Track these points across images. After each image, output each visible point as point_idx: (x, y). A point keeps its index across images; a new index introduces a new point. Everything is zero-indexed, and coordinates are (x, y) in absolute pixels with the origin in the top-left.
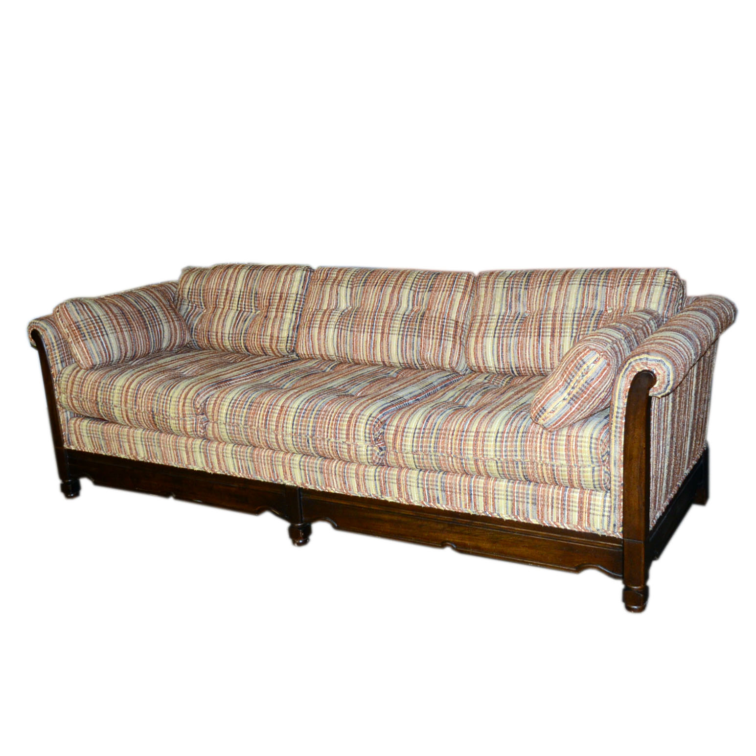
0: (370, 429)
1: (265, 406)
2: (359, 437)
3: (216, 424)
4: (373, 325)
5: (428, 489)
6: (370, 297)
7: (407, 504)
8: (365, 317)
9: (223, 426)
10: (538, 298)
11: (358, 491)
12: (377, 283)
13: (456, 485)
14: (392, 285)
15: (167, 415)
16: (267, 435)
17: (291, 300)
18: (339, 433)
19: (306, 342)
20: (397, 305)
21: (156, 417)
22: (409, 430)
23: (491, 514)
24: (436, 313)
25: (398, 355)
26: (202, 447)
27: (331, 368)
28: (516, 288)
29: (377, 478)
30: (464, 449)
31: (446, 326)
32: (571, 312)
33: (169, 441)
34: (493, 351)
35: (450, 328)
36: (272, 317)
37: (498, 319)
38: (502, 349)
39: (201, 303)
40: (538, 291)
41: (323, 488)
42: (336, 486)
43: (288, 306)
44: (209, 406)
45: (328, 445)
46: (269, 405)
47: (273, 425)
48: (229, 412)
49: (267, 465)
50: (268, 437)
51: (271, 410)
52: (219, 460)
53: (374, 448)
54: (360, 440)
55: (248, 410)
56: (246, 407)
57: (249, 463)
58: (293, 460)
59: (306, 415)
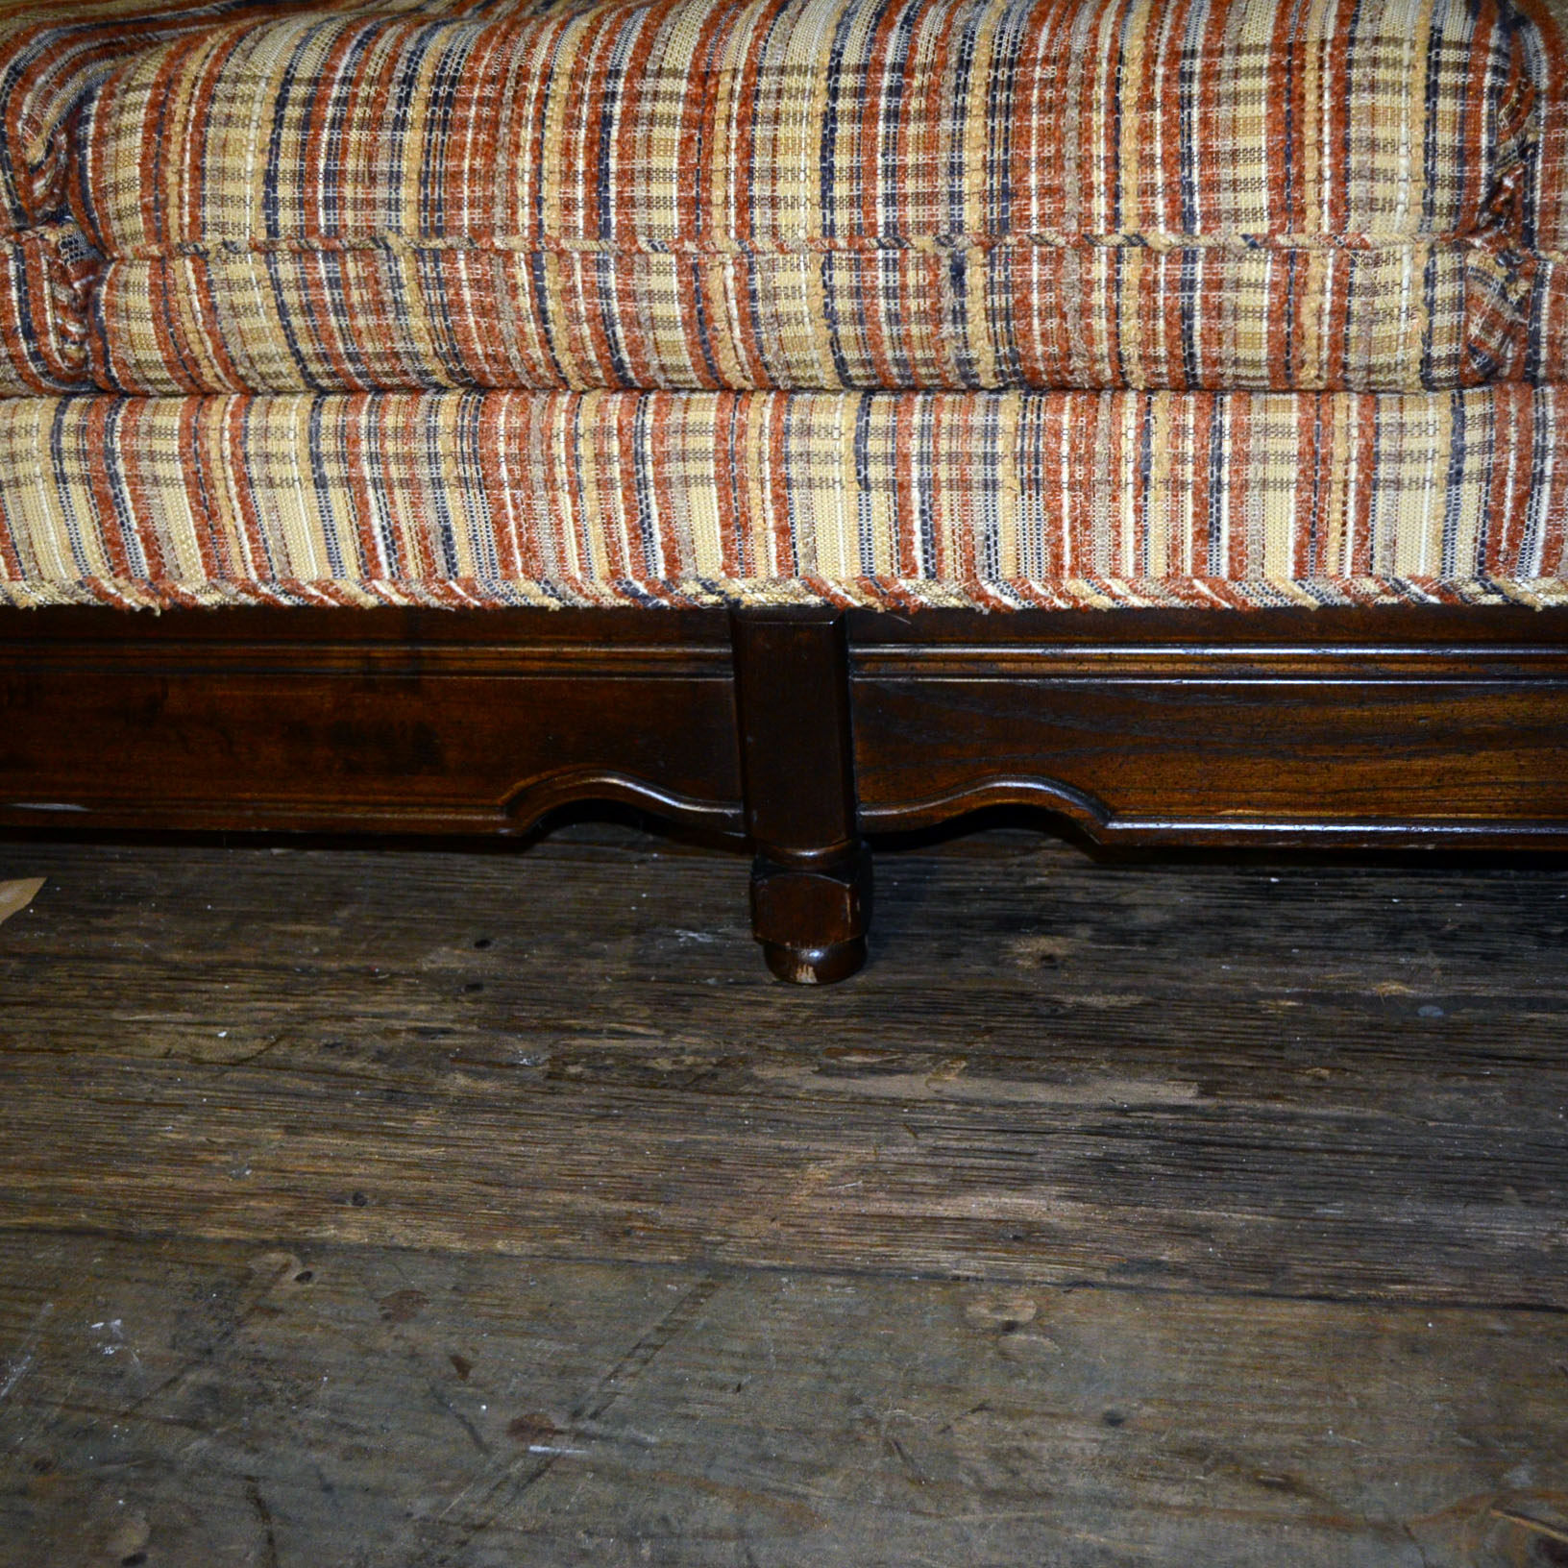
0: (1464, 122)
1: (560, 87)
2: (1381, 190)
3: (185, 270)
9: (248, 268)
11: (1300, 574)
16: (612, 280)
18: (1211, 186)
26: (68, 442)
29: (1472, 464)
41: (1038, 588)
42: (1128, 570)
44: (109, 150)
45: (1115, 284)
46: (597, 78)
47: (664, 203)
48: (287, 164)
49: (590, 493)
50: (626, 295)
51: (617, 109)
52: (213, 514)
53: (1472, 260)
54: (1390, 205)
55: (437, 135)
56: (416, 112)
57: (453, 499)
58: (807, 431)
59: (915, 104)
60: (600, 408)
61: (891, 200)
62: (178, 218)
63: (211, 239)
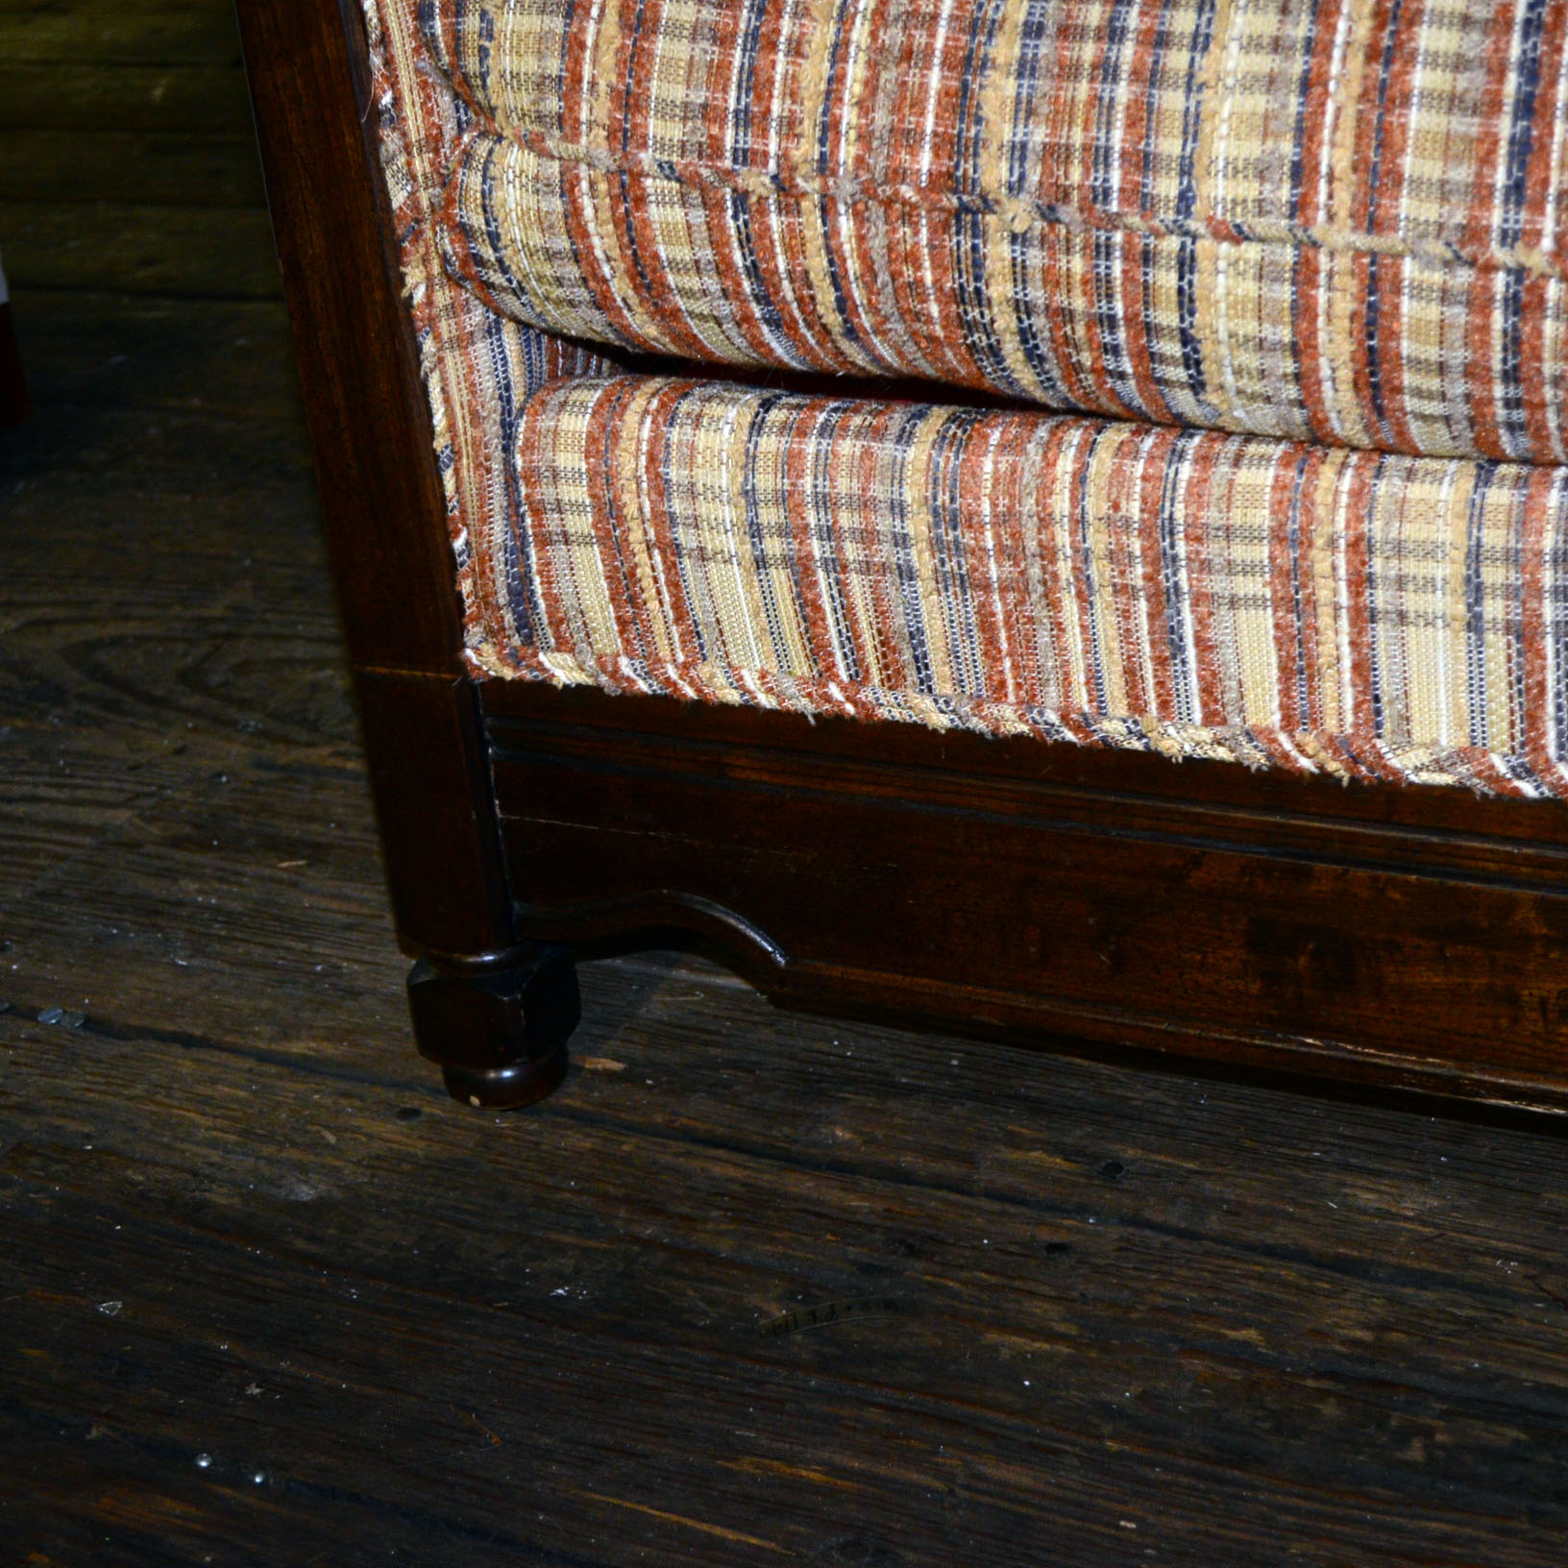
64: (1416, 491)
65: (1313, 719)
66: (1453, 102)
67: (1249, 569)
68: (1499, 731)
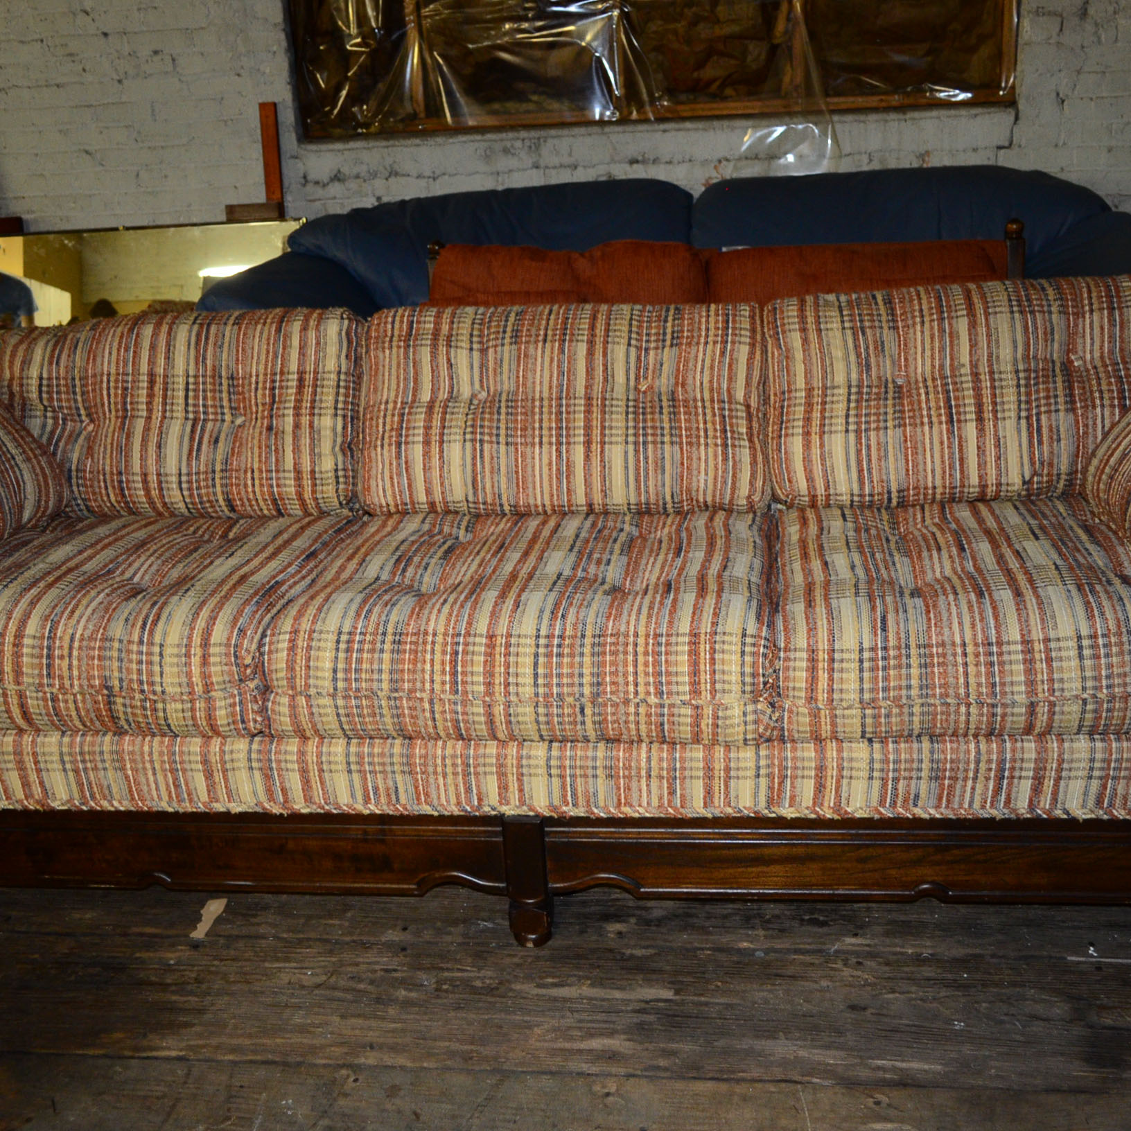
0: (754, 664)
1: (439, 639)
2: (727, 687)
3: (302, 701)
4: (559, 428)
5: (896, 780)
6: (539, 368)
7: (836, 817)
8: (537, 410)
9: (327, 701)
10: (928, 346)
11: (705, 806)
12: (546, 335)
13: (968, 763)
14: (585, 338)
15: (154, 693)
16: (459, 708)
17: (328, 387)
18: (669, 683)
19: (391, 478)
20: (606, 380)
21: (119, 700)
22: (845, 656)
23: (1048, 812)
24: (702, 392)
25: (627, 486)
26: (254, 756)
27: (467, 531)
28: (871, 327)
29: (763, 772)
30: (1003, 684)
31: (731, 417)
32: (1009, 368)
33: (151, 754)
34: (848, 460)
35: (740, 421)
36: (289, 428)
37: (849, 394)
38: (869, 455)
39: (78, 409)
40: (922, 332)
41: (612, 810)
42: (645, 804)
43: (321, 401)
44: (274, 656)
45: (637, 714)
46: (453, 636)
47: (478, 683)
48: (341, 666)
49: (450, 778)
50: (465, 713)
51: (461, 648)
52: (308, 781)
53: (759, 707)
54: (730, 691)
55: (395, 655)
56: (387, 646)
57: (399, 778)
58: (529, 757)
59: (566, 651)
60: (454, 747)
61: (558, 685)
62: (300, 682)
63: (312, 691)
64: (47, 740)
65: (33, 797)
66: (32, 656)
67: (9, 762)
68: (76, 795)
